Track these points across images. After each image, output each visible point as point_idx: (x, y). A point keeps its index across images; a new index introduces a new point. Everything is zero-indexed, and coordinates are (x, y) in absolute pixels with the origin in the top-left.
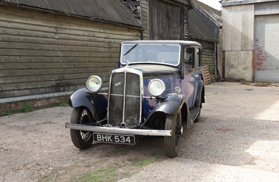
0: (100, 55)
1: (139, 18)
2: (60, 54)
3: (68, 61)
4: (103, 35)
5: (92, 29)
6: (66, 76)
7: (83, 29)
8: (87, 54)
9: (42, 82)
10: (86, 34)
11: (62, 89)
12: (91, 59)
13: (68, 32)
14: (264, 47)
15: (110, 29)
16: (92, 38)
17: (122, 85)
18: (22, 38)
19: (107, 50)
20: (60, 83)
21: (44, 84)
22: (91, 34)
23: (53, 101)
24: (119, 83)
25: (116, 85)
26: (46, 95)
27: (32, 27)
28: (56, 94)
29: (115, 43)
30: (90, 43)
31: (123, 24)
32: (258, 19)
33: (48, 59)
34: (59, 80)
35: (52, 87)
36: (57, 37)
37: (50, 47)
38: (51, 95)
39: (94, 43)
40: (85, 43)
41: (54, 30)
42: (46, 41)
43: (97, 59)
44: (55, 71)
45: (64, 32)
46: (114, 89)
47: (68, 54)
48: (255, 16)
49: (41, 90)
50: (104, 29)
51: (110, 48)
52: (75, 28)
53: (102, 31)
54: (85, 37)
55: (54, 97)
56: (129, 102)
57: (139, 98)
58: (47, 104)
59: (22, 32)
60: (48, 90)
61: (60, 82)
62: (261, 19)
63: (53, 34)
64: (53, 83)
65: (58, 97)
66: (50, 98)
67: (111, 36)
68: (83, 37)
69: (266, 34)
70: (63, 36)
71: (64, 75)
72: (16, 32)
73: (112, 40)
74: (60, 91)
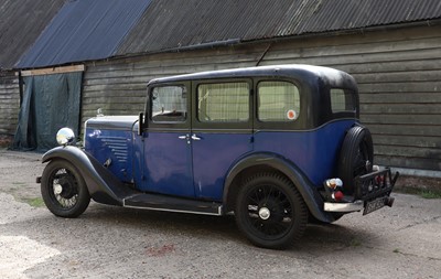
9: (400, 148)
18: (378, 76)
20: (437, 154)
21: (401, 152)
27: (401, 56)
34: (438, 148)
49: (395, 160)
59: (380, 66)
60: (408, 163)
65: (426, 179)
72: (370, 68)
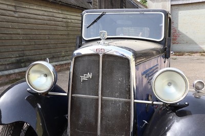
0: (59, 33)
1: (91, 3)
2: (20, 31)
3: (29, 38)
4: (61, 16)
5: (51, 10)
6: (27, 53)
7: (43, 9)
8: (47, 32)
10: (46, 14)
11: (23, 65)
12: (51, 37)
13: (28, 11)
14: (178, 27)
15: (67, 11)
16: (51, 18)
17: (95, 77)
19: (65, 28)
20: (20, 60)
21: (3, 61)
22: (50, 14)
23: (13, 77)
24: (90, 75)
25: (84, 78)
26: (6, 72)
28: (17, 71)
29: (72, 22)
30: (49, 22)
31: (78, 7)
32: (173, 7)
33: (7, 37)
34: (20, 57)
35: (12, 63)
36: (16, 15)
37: (10, 25)
38: (12, 71)
39: (53, 22)
40: (45, 22)
41: (13, 9)
42: (4, 19)
43: (56, 37)
44: (15, 48)
45: (24, 11)
46: (80, 86)
47: (29, 32)
48: (171, 5)
50: (62, 10)
51: (67, 27)
52: (35, 8)
53: (60, 12)
54: (45, 17)
55: (14, 74)
56: (109, 110)
57: (129, 103)
58: (7, 80)
60: (8, 67)
61: (21, 58)
62: (176, 7)
63: (12, 13)
64: (14, 60)
66: (10, 75)
67: (69, 17)
68: (43, 17)
69: (179, 18)
70: (22, 15)
71: (25, 52)
73: (69, 20)
74: (22, 67)
